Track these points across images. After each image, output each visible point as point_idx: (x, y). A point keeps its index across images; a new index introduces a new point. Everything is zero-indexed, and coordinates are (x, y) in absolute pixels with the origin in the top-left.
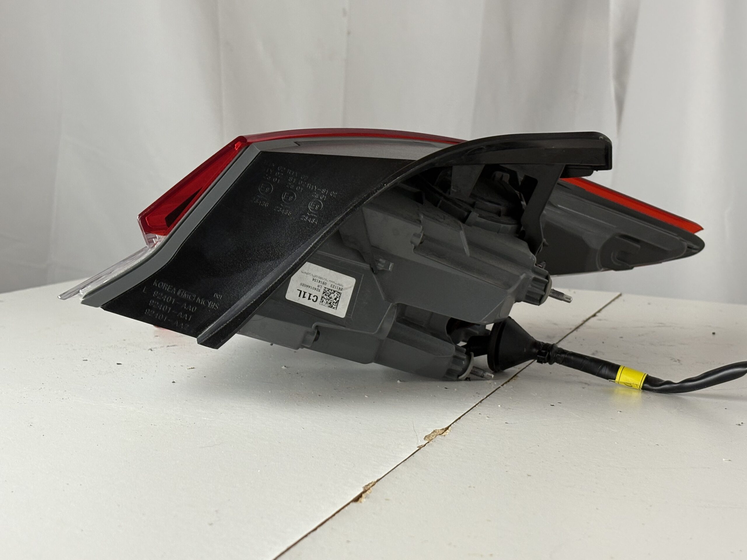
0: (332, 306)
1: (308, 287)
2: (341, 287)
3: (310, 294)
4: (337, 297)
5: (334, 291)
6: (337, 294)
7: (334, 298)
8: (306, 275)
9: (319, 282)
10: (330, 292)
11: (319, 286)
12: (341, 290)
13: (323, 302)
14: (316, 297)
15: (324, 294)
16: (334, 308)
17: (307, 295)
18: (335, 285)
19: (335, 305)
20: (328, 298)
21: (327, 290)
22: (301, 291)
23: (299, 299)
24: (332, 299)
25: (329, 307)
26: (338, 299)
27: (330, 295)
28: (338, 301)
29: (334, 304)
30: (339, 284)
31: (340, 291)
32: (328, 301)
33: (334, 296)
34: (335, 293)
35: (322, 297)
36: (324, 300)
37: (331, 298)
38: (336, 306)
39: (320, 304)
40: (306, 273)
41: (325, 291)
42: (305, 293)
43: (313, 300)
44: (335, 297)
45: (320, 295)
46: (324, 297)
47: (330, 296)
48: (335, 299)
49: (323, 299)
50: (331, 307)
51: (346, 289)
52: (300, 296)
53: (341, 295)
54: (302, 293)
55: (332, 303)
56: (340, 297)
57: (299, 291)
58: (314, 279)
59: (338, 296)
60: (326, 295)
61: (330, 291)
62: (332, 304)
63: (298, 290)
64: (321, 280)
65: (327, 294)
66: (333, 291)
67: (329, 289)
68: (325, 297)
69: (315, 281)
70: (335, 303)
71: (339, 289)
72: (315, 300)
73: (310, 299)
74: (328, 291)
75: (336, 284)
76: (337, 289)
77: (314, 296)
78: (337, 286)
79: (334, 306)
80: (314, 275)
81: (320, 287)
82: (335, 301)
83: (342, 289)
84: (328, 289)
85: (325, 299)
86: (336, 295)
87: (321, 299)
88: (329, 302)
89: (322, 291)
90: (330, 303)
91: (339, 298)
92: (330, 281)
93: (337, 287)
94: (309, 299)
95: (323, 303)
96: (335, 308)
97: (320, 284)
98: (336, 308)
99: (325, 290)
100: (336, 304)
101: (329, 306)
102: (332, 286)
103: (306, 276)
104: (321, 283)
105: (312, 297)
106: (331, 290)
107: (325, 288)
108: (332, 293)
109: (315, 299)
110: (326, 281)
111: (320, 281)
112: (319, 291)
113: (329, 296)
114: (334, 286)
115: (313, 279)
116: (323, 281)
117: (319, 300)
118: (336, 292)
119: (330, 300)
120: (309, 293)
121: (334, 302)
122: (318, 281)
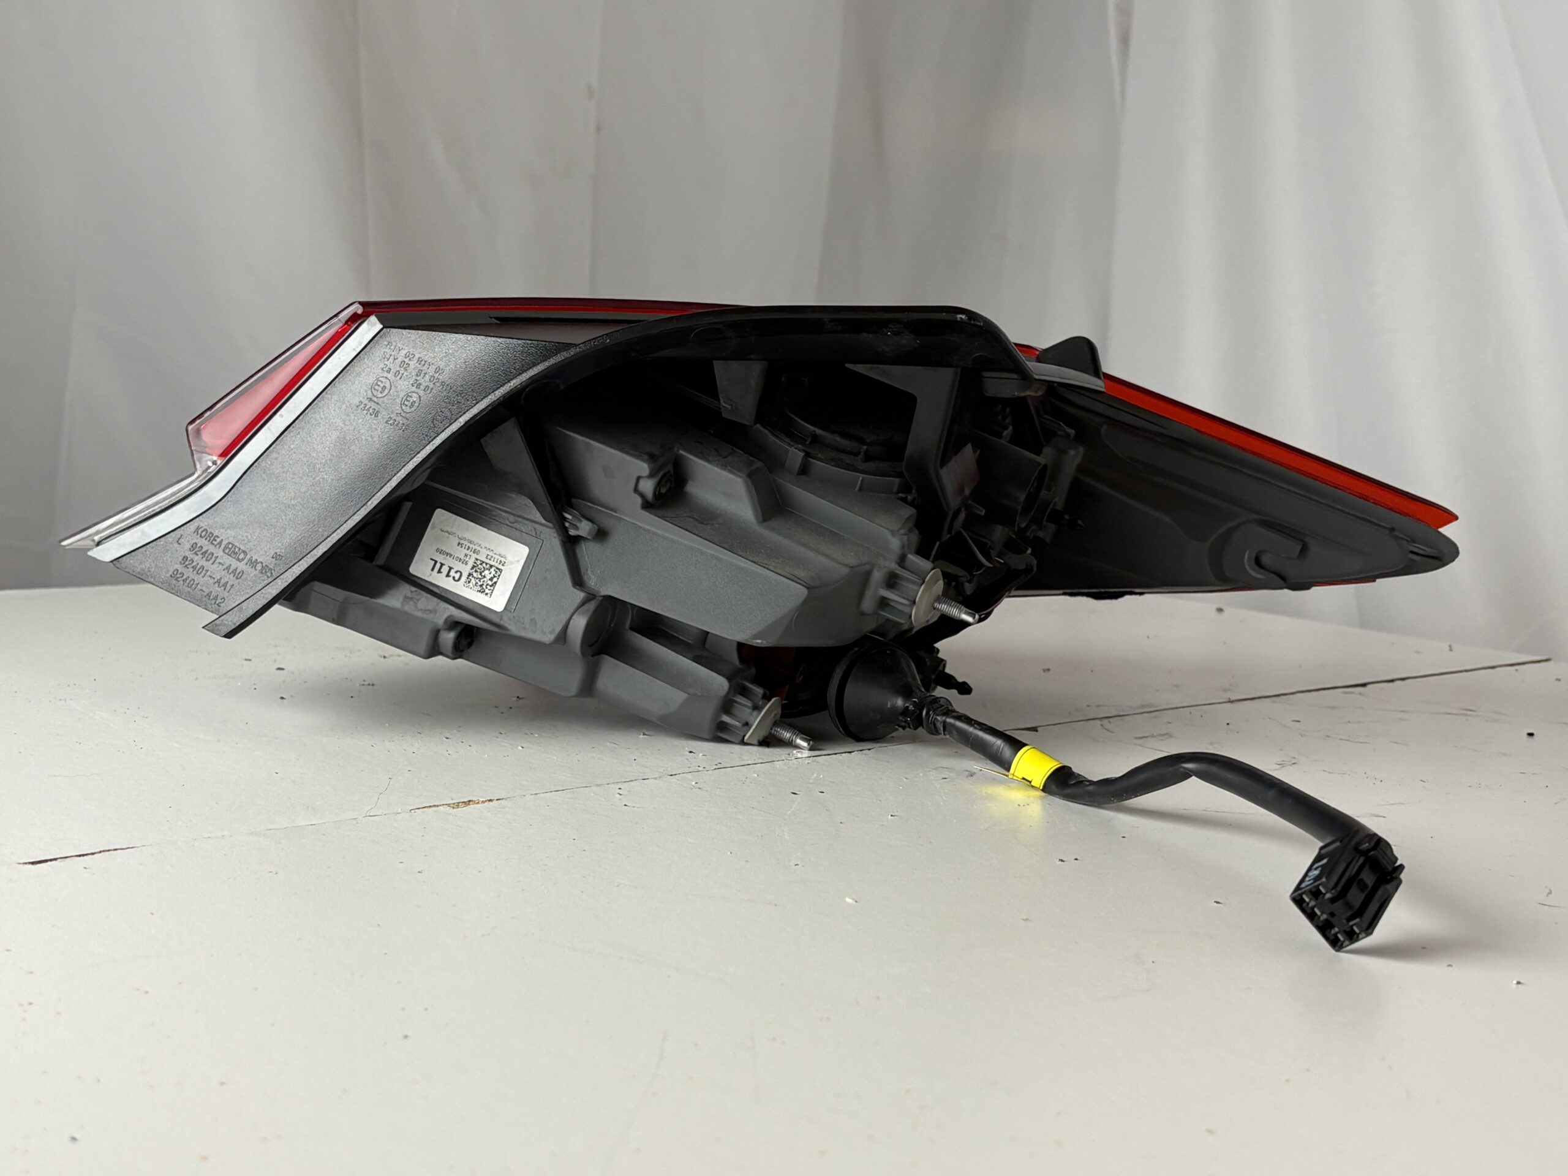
0: (484, 591)
1: (448, 556)
2: (503, 560)
3: (451, 568)
4: (495, 577)
5: (491, 566)
6: (495, 570)
7: (488, 577)
8: (447, 534)
9: (468, 550)
10: (484, 567)
11: (466, 555)
12: (503, 565)
13: (469, 582)
14: (459, 574)
15: (474, 570)
16: (487, 594)
17: (445, 569)
18: (494, 556)
19: (489, 590)
20: (480, 577)
21: (479, 562)
22: (436, 562)
23: (431, 575)
24: (485, 579)
25: (480, 591)
26: (495, 580)
27: (483, 572)
28: (495, 583)
29: (488, 587)
30: (500, 555)
31: (500, 567)
32: (479, 582)
33: (490, 573)
34: (492, 570)
35: (470, 574)
36: (473, 579)
37: (484, 577)
38: (491, 591)
39: (464, 586)
40: (447, 532)
41: (475, 565)
42: (442, 565)
43: (454, 578)
44: (492, 575)
45: (466, 570)
46: (472, 575)
47: (483, 574)
48: (491, 579)
49: (470, 577)
50: (482, 592)
51: (512, 563)
52: (433, 570)
53: (501, 572)
54: (438, 565)
55: (485, 584)
56: (499, 576)
57: (433, 562)
58: (461, 543)
59: (497, 575)
60: (476, 571)
61: (484, 565)
62: (484, 587)
63: (431, 559)
64: (471, 546)
65: (479, 570)
66: (488, 566)
67: (483, 562)
68: (475, 575)
69: (462, 547)
70: (491, 586)
71: (500, 564)
72: (456, 578)
73: (450, 576)
74: (481, 564)
75: (495, 554)
76: (497, 562)
77: (456, 572)
78: (497, 557)
79: (487, 591)
80: (460, 537)
81: (469, 556)
82: (490, 583)
83: (505, 562)
84: (481, 561)
85: (475, 578)
86: (493, 573)
87: (468, 578)
88: (480, 584)
89: (471, 563)
90: (481, 586)
91: (498, 579)
92: (486, 548)
93: (496, 560)
94: (448, 575)
95: (471, 584)
96: (489, 595)
97: (468, 552)
98: (491, 595)
99: (475, 563)
100: (492, 588)
101: (480, 589)
102: (489, 557)
103: (448, 538)
104: (471, 551)
105: (452, 573)
106: (487, 564)
107: (477, 559)
108: (487, 569)
109: (457, 576)
110: (479, 548)
111: (469, 548)
112: (466, 564)
113: (481, 574)
114: (492, 557)
115: (459, 544)
116: (474, 547)
117: (464, 578)
118: (493, 568)
119: (482, 580)
120: (449, 567)
121: (487, 585)
122: (467, 547)
